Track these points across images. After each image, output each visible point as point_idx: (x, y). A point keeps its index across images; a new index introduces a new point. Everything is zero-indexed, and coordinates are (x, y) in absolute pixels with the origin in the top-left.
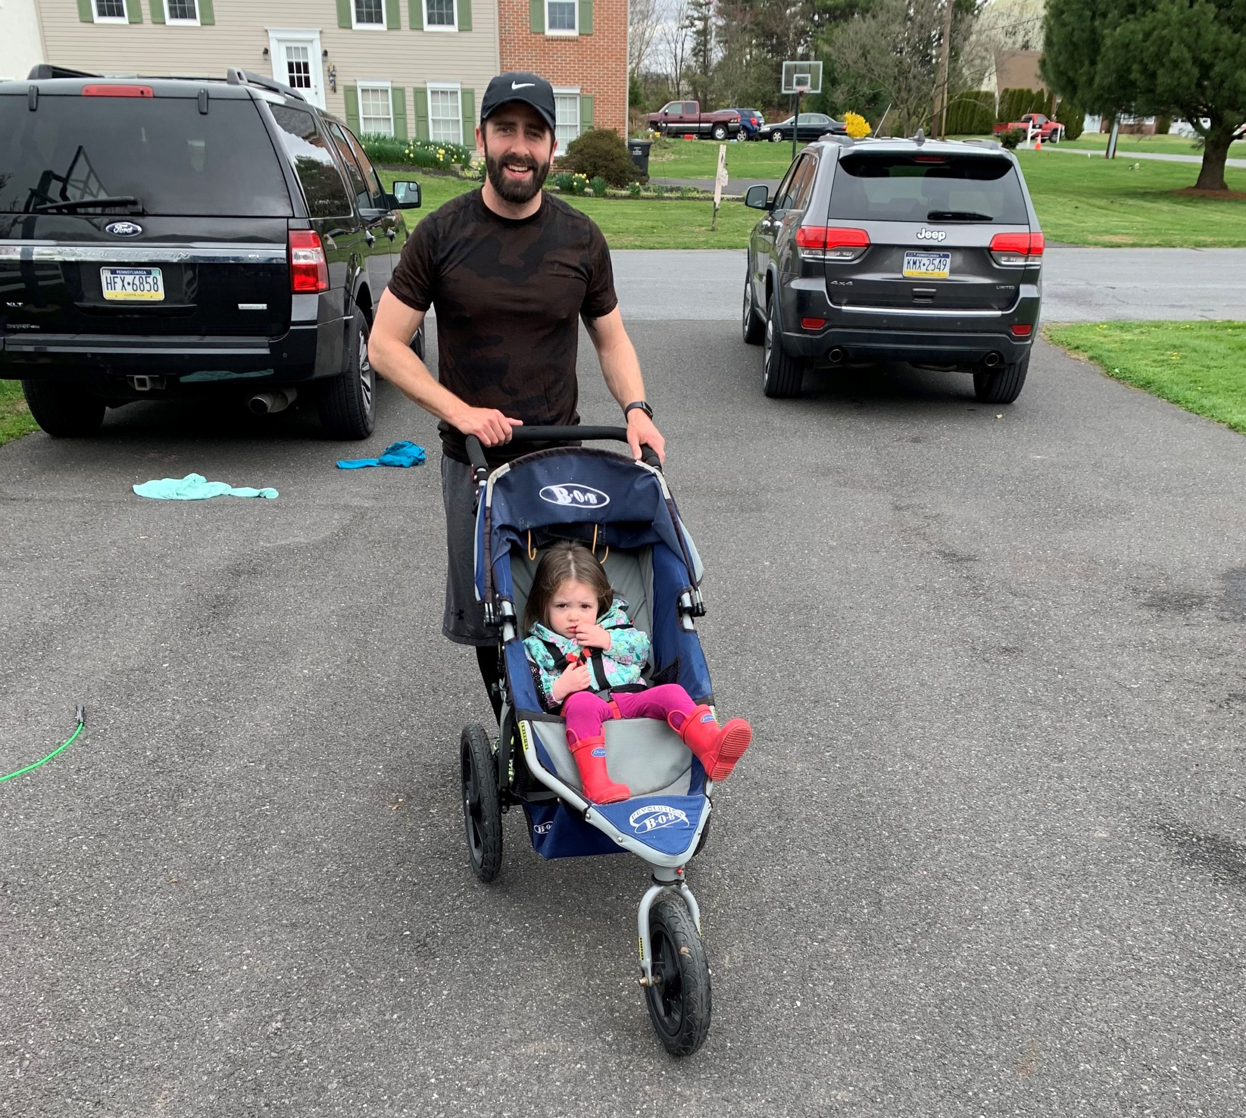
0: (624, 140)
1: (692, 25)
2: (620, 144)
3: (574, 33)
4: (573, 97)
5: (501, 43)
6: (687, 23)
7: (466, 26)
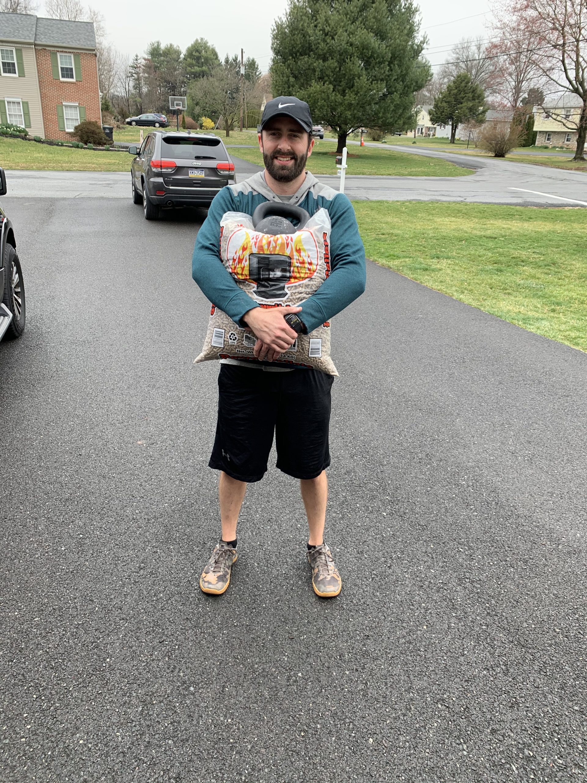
0: (100, 126)
1: (132, 76)
2: (99, 128)
3: (74, 80)
4: (75, 107)
5: (39, 83)
6: (130, 75)
7: (22, 74)
